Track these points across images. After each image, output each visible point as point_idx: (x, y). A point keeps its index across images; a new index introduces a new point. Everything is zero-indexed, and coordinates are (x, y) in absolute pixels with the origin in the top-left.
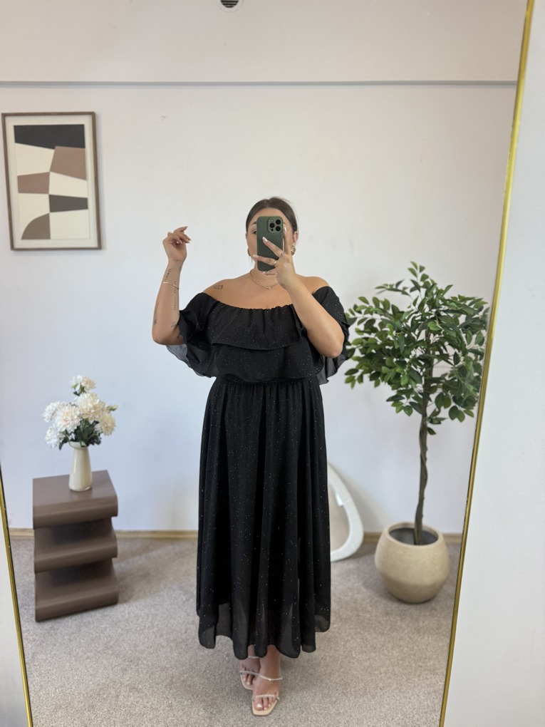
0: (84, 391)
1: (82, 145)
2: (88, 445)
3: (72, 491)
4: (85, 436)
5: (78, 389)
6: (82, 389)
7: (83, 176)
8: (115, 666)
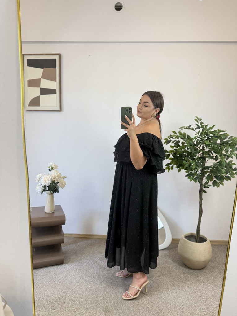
0: (53, 169)
1: (55, 67)
2: (53, 193)
3: (46, 213)
4: (52, 189)
5: (50, 168)
6: (52, 169)
7: (54, 80)
8: (63, 290)
